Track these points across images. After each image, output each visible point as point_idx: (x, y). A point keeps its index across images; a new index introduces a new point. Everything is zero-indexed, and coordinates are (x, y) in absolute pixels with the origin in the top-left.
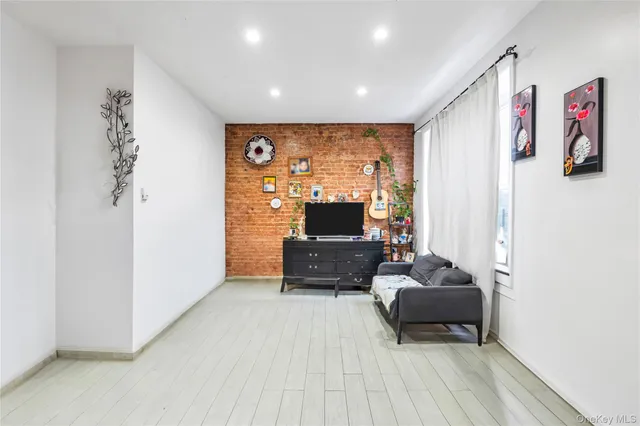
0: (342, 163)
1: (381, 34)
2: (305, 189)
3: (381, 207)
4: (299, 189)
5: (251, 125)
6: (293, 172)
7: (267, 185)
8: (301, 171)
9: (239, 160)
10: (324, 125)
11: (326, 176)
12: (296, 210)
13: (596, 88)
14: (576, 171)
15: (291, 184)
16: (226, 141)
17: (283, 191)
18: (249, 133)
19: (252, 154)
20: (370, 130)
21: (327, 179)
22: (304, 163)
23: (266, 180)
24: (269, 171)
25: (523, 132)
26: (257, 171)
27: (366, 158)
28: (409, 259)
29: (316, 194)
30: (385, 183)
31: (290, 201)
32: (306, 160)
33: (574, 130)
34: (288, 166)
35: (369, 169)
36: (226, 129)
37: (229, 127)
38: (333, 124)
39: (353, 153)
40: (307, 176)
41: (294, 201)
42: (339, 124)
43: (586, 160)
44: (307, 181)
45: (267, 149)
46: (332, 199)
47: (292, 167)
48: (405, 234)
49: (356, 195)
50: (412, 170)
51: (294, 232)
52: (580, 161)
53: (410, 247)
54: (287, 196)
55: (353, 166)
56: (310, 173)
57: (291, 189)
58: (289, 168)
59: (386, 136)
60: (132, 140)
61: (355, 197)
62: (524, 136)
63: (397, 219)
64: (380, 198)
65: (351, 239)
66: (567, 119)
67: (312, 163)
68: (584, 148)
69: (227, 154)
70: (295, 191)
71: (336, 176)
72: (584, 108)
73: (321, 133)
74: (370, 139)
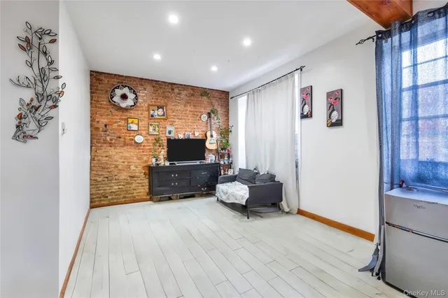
0: (188, 112)
1: (247, 42)
2: (161, 129)
3: (213, 141)
4: (157, 129)
5: (115, 75)
6: (152, 116)
7: (131, 125)
8: (158, 115)
9: (105, 103)
10: (175, 84)
11: (176, 120)
12: (154, 144)
13: (340, 93)
14: (332, 125)
15: (151, 125)
16: (91, 85)
17: (145, 130)
18: (115, 81)
19: (117, 99)
20: (205, 92)
21: (177, 122)
22: (161, 110)
23: (130, 120)
24: (132, 113)
25: (306, 106)
26: (121, 113)
27: (202, 110)
28: (230, 173)
29: (170, 132)
30: (214, 127)
31: (150, 138)
32: (162, 107)
33: (331, 108)
34: (148, 111)
35: (204, 117)
36: (91, 75)
37: (95, 74)
38: (182, 85)
39: (194, 106)
40: (163, 119)
41: (153, 137)
42: (185, 85)
43: (337, 121)
44: (163, 123)
45: (131, 96)
46: (181, 136)
47: (152, 112)
48: (226, 158)
49: (197, 134)
50: (228, 119)
51: (157, 160)
52: (334, 121)
53: (230, 166)
54: (148, 134)
55: (194, 114)
56: (165, 117)
57: (151, 128)
58: (149, 113)
59: (214, 97)
60: (57, 78)
61: (196, 135)
62: (307, 108)
63: (222, 149)
64: (212, 136)
65: (198, 163)
66: (328, 103)
67: (166, 110)
68: (335, 116)
69: (92, 97)
70: (154, 130)
71: (184, 121)
72: (335, 99)
73: (173, 89)
74: (205, 98)
